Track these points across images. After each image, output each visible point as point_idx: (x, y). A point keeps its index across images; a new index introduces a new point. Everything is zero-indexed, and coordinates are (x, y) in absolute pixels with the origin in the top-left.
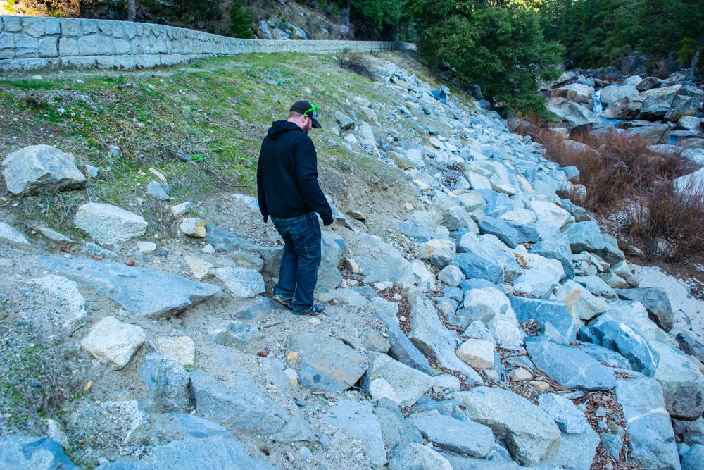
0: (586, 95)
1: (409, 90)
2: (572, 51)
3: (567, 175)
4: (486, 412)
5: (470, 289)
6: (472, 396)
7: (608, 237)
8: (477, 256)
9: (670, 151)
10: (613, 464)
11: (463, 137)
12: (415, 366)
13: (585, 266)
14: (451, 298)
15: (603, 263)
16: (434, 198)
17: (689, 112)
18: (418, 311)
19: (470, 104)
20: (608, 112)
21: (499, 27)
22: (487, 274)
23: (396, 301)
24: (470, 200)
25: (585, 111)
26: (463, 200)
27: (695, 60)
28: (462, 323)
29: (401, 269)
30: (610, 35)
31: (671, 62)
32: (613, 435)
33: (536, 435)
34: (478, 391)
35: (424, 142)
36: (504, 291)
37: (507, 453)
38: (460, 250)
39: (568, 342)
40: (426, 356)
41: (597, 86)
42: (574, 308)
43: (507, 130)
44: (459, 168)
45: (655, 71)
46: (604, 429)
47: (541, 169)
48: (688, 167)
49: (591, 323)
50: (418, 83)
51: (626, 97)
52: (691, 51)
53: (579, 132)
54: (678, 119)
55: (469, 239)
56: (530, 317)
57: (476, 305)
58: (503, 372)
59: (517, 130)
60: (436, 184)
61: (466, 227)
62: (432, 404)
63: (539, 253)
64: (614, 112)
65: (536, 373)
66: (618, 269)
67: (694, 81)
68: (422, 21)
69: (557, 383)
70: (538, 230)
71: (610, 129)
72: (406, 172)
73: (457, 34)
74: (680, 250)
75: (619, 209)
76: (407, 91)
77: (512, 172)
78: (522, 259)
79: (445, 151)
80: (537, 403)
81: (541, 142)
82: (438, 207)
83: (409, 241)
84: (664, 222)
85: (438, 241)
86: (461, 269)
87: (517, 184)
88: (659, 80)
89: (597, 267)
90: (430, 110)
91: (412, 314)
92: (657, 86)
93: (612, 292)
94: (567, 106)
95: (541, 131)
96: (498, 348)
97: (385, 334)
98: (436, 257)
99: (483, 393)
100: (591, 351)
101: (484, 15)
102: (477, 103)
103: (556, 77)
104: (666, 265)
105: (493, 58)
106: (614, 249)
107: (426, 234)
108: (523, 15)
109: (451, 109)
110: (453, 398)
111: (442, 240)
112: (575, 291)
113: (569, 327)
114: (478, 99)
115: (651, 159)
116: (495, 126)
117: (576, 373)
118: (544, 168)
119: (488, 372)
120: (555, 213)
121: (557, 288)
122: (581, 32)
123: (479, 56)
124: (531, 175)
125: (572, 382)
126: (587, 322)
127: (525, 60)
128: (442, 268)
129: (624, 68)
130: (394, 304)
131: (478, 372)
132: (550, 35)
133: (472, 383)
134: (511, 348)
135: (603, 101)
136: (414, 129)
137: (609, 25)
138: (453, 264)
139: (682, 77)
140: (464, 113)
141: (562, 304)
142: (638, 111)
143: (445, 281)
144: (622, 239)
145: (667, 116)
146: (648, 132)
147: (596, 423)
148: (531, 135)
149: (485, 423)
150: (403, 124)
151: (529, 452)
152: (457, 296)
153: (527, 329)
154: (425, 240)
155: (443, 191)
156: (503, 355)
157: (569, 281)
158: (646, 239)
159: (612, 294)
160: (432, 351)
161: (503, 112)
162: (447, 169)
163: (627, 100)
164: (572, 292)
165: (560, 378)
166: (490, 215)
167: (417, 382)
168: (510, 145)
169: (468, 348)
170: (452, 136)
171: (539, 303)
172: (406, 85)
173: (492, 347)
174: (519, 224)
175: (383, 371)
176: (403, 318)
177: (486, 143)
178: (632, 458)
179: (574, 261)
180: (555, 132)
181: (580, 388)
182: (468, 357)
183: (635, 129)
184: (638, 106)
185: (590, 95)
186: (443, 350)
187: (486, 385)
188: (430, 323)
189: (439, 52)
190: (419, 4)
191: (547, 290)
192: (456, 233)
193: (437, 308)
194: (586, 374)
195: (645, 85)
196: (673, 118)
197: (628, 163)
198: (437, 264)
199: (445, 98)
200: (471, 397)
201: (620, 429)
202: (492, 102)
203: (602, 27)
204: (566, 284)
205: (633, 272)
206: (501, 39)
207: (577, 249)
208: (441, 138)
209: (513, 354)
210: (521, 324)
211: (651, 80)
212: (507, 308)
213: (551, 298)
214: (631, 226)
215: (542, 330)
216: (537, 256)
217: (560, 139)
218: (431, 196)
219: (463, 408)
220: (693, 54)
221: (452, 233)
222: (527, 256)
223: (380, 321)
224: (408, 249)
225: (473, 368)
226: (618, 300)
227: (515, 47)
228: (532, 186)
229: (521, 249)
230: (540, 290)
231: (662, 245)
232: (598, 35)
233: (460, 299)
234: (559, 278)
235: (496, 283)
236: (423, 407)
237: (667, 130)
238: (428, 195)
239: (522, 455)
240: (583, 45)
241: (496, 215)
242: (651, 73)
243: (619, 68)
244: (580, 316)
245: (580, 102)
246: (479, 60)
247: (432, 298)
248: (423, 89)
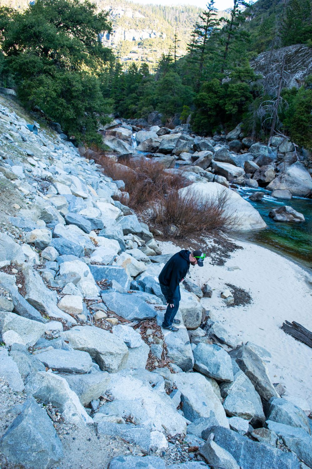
0: (127, 135)
1: (11, 123)
2: (118, 107)
3: (117, 186)
4: (82, 343)
5: (63, 262)
6: (72, 333)
7: (144, 225)
8: (66, 240)
9: (176, 173)
10: (158, 362)
11: (51, 159)
12: (32, 318)
13: (131, 243)
14: (51, 269)
15: (141, 240)
16: (34, 200)
17: (186, 150)
18: (31, 279)
19: (54, 136)
20: (140, 147)
21: (74, 86)
22: (73, 251)
23: (14, 274)
24: (58, 202)
25: (127, 146)
26: (53, 202)
27: (189, 120)
28: (60, 285)
29: (15, 251)
30: (141, 99)
31: (176, 119)
32: (157, 345)
33: (114, 352)
34: (76, 330)
35: (23, 161)
36: (85, 262)
37: (98, 367)
38: (54, 236)
39: (126, 291)
40: (38, 310)
41: (134, 130)
42: (127, 270)
43: (79, 155)
44: (50, 180)
45: (167, 124)
46: (152, 342)
47: (101, 182)
48: (186, 183)
49: (137, 278)
50: (17, 118)
51: (151, 139)
52: (187, 114)
53: (124, 158)
54: (180, 154)
55: (60, 228)
56: (102, 278)
57: (68, 272)
58: (88, 315)
59: (85, 155)
60: (34, 190)
61: (57, 220)
62: (47, 343)
63: (104, 236)
64: (144, 147)
65: (109, 313)
66: (150, 244)
67: (188, 132)
68: (19, 75)
69: (122, 318)
70: (103, 222)
71: (142, 158)
72: (13, 182)
73: (44, 87)
74: (183, 231)
75: (148, 207)
76: (9, 123)
77: (84, 183)
78: (94, 240)
79: (39, 167)
80: (111, 332)
81: (100, 164)
82: (37, 207)
83: (18, 231)
84: (174, 215)
85: (40, 231)
86: (56, 248)
87: (88, 191)
88: (169, 130)
89: (138, 243)
90: (27, 138)
91: (26, 282)
92: (168, 133)
93: (147, 258)
94: (116, 142)
95: (101, 157)
96: (84, 300)
97: (9, 298)
98: (38, 241)
99: (79, 330)
100: (140, 296)
101: (64, 76)
102: (58, 136)
103: (109, 122)
104: (176, 240)
105: (68, 107)
106: (147, 232)
107: (31, 225)
108: (90, 80)
109: (41, 139)
110: (60, 336)
111: (42, 230)
112: (128, 259)
113: (126, 281)
114: (59, 133)
115: (166, 177)
116: (71, 152)
117: (133, 310)
118: (103, 181)
119: (79, 316)
120: (112, 210)
121: (117, 258)
122: (124, 95)
123: (59, 105)
124: (95, 185)
125: (131, 316)
126: (134, 278)
127: (89, 109)
128: (43, 249)
129: (149, 120)
130: (12, 276)
131: (73, 317)
132: (106, 95)
133: (70, 325)
134: (92, 298)
135: (137, 140)
136: (16, 151)
137: (141, 93)
138: (50, 246)
139: (182, 129)
140: (50, 142)
141: (121, 268)
142: (158, 147)
143: (46, 257)
144: (151, 225)
145: (174, 151)
146: (163, 161)
147: (147, 339)
148: (95, 159)
149: (82, 349)
150: (8, 147)
151: (111, 363)
152: (55, 267)
153: (101, 286)
154: (30, 230)
155: (39, 195)
156: (87, 304)
157: (123, 253)
158: (165, 225)
159: (148, 259)
160: (42, 306)
161: (75, 143)
162: (41, 180)
163: (151, 140)
164: (126, 260)
165: (124, 314)
166: (72, 212)
167: (36, 329)
168: (81, 165)
169: (66, 301)
170: (43, 157)
171: (107, 268)
172: (9, 119)
173: (81, 299)
174: (91, 217)
175: (11, 325)
176: (20, 286)
177: (66, 163)
178: (168, 357)
179: (125, 240)
180: (109, 158)
181: (136, 319)
182: (66, 308)
183: (156, 158)
184: (158, 144)
185: (130, 135)
186: (49, 305)
187: (79, 325)
188: (39, 287)
189: (31, 98)
190: (17, 63)
191: (111, 259)
192: (50, 224)
193: (42, 277)
194: (139, 310)
195: (161, 132)
196: (177, 153)
197: (153, 179)
198: (39, 246)
199: (37, 131)
200: (72, 334)
201: (161, 341)
202: (69, 136)
203: (137, 93)
204: (121, 255)
205: (158, 245)
206: (75, 94)
207: (126, 232)
208: (36, 159)
209: (94, 303)
210: (97, 282)
211: (165, 129)
212: (88, 273)
213: (113, 264)
214: (156, 218)
215: (110, 285)
216: (103, 238)
217: (112, 163)
218: (31, 199)
219: (68, 342)
220: (188, 116)
221: (48, 225)
222: (97, 238)
223: (5, 289)
224: (18, 236)
225: (70, 315)
226: (152, 263)
227: (83, 101)
228: (97, 192)
229: (93, 234)
230: (106, 260)
231: (173, 228)
232: (135, 98)
233: (57, 269)
234: (117, 251)
235: (79, 257)
236: (41, 346)
237: (173, 160)
238: (30, 199)
239: (107, 366)
240: (125, 103)
241: (76, 212)
242: (165, 125)
243: (146, 119)
244: (131, 274)
245: (124, 140)
246: (59, 107)
247: (38, 270)
248: (21, 123)
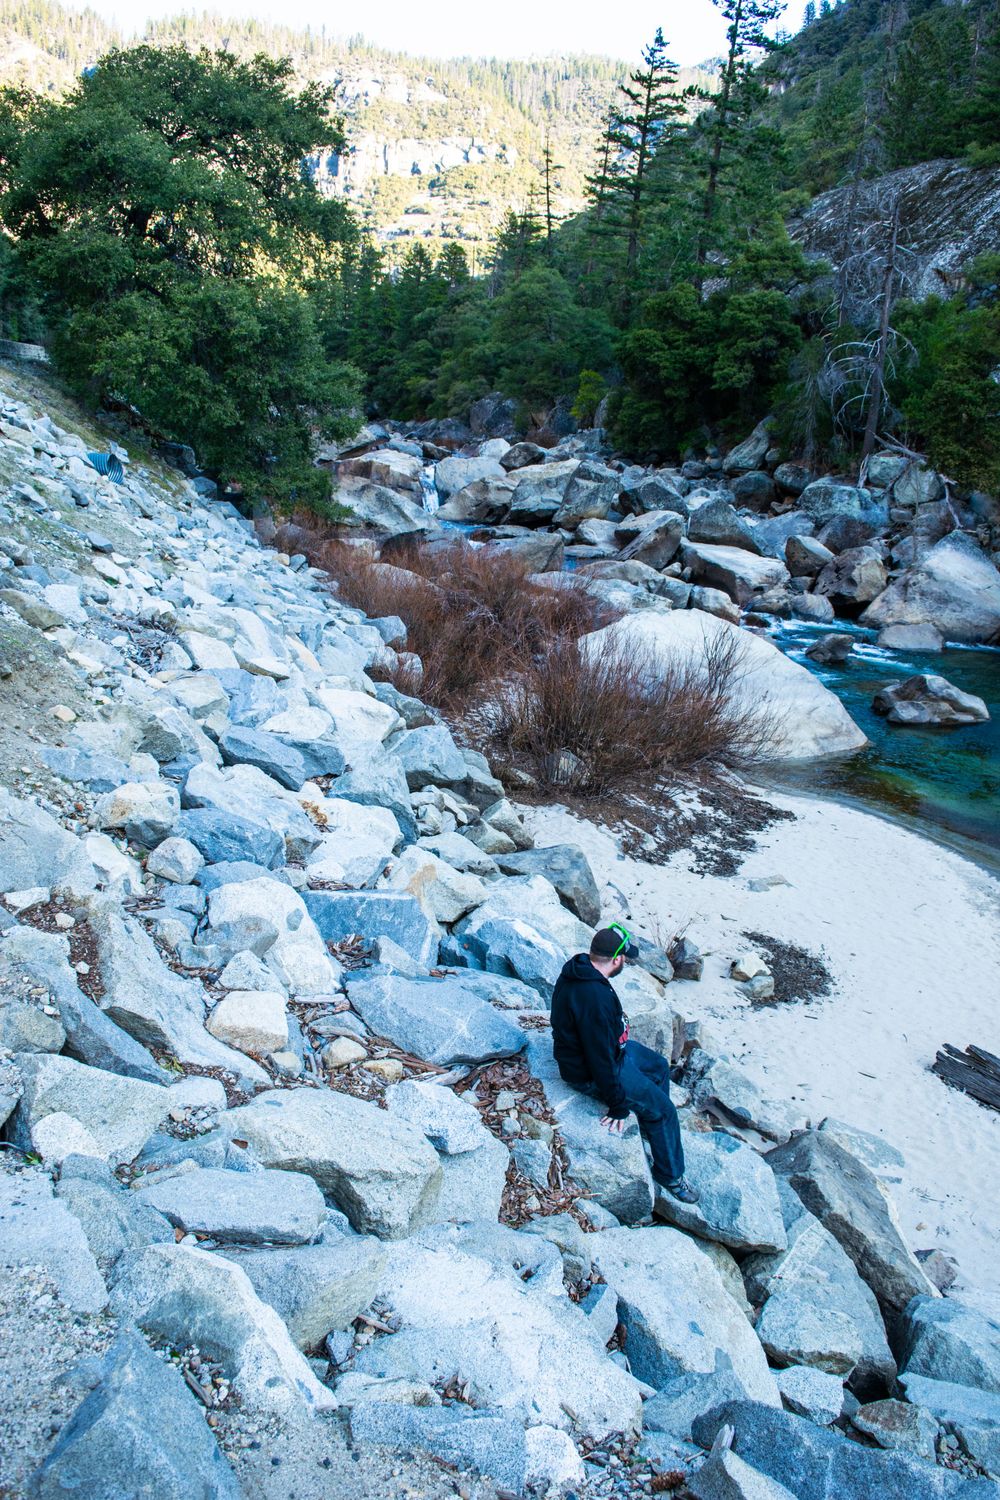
0: (408, 473)
1: (37, 451)
2: (376, 384)
3: (382, 634)
4: (291, 1144)
5: (219, 885)
6: (257, 1115)
7: (472, 755)
8: (227, 814)
9: (568, 584)
10: (539, 1197)
11: (168, 558)
12: (126, 1070)
13: (433, 815)
14: (181, 908)
15: (466, 806)
16: (118, 692)
17: (596, 512)
18: (117, 946)
19: (174, 487)
20: (451, 509)
21: (233, 324)
22: (251, 850)
23: (61, 930)
24: (197, 693)
25: (409, 508)
26: (180, 695)
27: (601, 414)
28: (212, 960)
29: (62, 857)
30: (446, 358)
31: (559, 415)
32: (532, 1142)
33: (396, 1171)
34: (268, 1102)
35: (81, 568)
36: (289, 883)
37: (346, 1220)
38: (188, 803)
39: (425, 971)
40: (144, 1043)
41: (428, 457)
42: (425, 902)
43: (256, 542)
44: (166, 625)
45: (532, 432)
46: (515, 1133)
47: (331, 624)
48: (601, 615)
49: (458, 927)
50: (55, 435)
51: (483, 480)
52: (595, 397)
53: (401, 547)
54: (577, 524)
55: (205, 779)
56: (346, 930)
57: (236, 918)
58: (307, 1053)
59: (276, 543)
60: (119, 660)
61: (193, 752)
62: (176, 1148)
63: (347, 796)
64: (464, 508)
65: (373, 1044)
66: (495, 816)
67: (601, 453)
68: (58, 299)
69: (416, 1057)
70: (343, 751)
71: (458, 543)
72: (49, 636)
73: (137, 333)
74: (600, 770)
75: (484, 699)
76: (32, 452)
77: (276, 630)
78: (315, 811)
79: (130, 587)
80: (383, 1105)
81: (325, 568)
82: (130, 713)
83: (72, 792)
84: (567, 721)
85: (140, 787)
86: (193, 842)
87: (288, 655)
88: (541, 449)
89: (455, 815)
90: (89, 497)
91: (102, 954)
92: (538, 459)
93: (489, 861)
94: (372, 495)
95: (325, 545)
96: (292, 1005)
97: (50, 1010)
98: (138, 823)
99: (280, 1104)
100: (471, 984)
101: (201, 295)
102: (189, 485)
103: (352, 436)
104: (578, 801)
105: (216, 393)
106: (484, 777)
107: (111, 773)
108: (279, 305)
109: (134, 497)
110: (216, 1126)
111: (149, 785)
112: (426, 868)
113: (423, 940)
114: (190, 475)
115: (535, 600)
116: (231, 533)
117: (451, 1031)
118: (338, 622)
119: (277, 1058)
120: (369, 713)
121: (390, 864)
122: (392, 346)
123: (187, 387)
124: (313, 636)
125: (445, 1052)
126: (450, 926)
127: (286, 396)
128: (153, 845)
129: (475, 423)
130: (57, 937)
131: (257, 1060)
132: (336, 348)
133: (250, 1087)
134: (317, 999)
135: (441, 487)
136: (57, 538)
137: (444, 336)
138: (177, 835)
139: (581, 445)
140: (162, 505)
141: (406, 897)
142: (505, 507)
143: (164, 873)
144: (495, 756)
145: (557, 518)
146: (526, 549)
147: (500, 1123)
148: (306, 554)
149: (291, 1166)
150: (31, 527)
151: (387, 1208)
152: (194, 903)
153: (343, 957)
154: (108, 786)
155: (134, 676)
156: (302, 1017)
157: (410, 847)
158: (540, 754)
159: (489, 866)
160: (156, 1030)
161: (244, 507)
162: (140, 628)
163: (484, 486)
164: (419, 869)
165: (422, 1045)
166: (241, 724)
167: (139, 1106)
168: (264, 575)
169: (233, 1012)
170: (143, 554)
171: (362, 900)
172: (29, 440)
173: (282, 1002)
174: (303, 738)
175: (60, 1095)
176: (84, 968)
177: (215, 571)
178: (571, 1179)
179: (415, 808)
180: (352, 547)
181: (460, 1060)
182: (234, 1032)
183: (502, 542)
184: (506, 497)
185: (416, 473)
186: (180, 1025)
187: (276, 1087)
188: (144, 969)
189: (98, 368)
190: (50, 258)
191: (371, 870)
192: (173, 766)
193: (153, 935)
194: (471, 1031)
195: (515, 458)
196: (568, 521)
197: (497, 609)
198: (141, 838)
199: (121, 470)
200: (256, 1117)
201: (544, 1127)
202: (221, 485)
203: (431, 341)
204: (405, 855)
205: (521, 818)
206: (241, 348)
207: (418, 781)
208: (120, 559)
209: (322, 1012)
210: (330, 946)
211: (526, 449)
212: (301, 917)
213: (380, 886)
214: (511, 730)
215: (374, 953)
216: (345, 802)
217: (362, 563)
218: (110, 688)
219: (243, 1144)
220: (598, 404)
221: (165, 767)
222: (325, 805)
223: (34, 981)
224: (72, 809)
225: (248, 1055)
226: (503, 877)
227: (264, 369)
228: (318, 658)
229: (311, 791)
230: (358, 872)
231: (566, 763)
232: (426, 354)
233: (200, 908)
234: (392, 843)
235: (271, 868)
236: (158, 1159)
237: (558, 545)
238: (105, 687)
239: (373, 1217)
240: (396, 372)
241: (254, 722)
242: (525, 434)
243: (466, 421)
244: (437, 916)
245: (397, 488)
246: (187, 395)
247: (139, 913)
248: (68, 450)
